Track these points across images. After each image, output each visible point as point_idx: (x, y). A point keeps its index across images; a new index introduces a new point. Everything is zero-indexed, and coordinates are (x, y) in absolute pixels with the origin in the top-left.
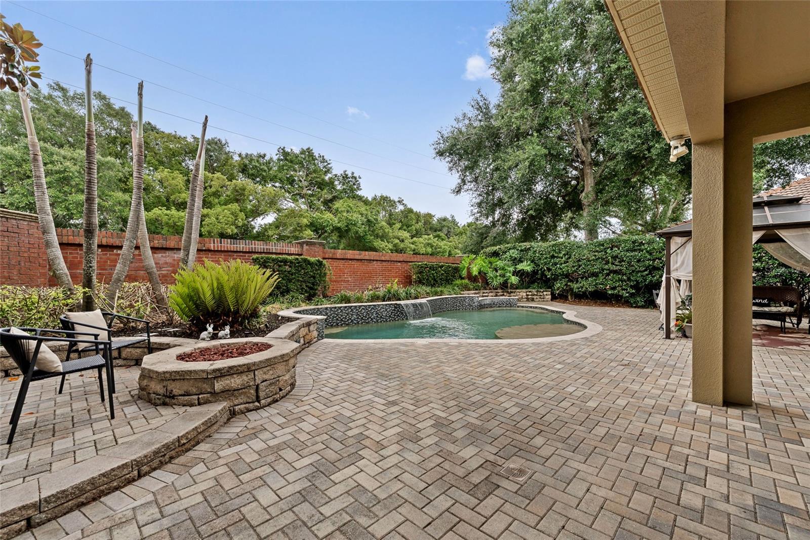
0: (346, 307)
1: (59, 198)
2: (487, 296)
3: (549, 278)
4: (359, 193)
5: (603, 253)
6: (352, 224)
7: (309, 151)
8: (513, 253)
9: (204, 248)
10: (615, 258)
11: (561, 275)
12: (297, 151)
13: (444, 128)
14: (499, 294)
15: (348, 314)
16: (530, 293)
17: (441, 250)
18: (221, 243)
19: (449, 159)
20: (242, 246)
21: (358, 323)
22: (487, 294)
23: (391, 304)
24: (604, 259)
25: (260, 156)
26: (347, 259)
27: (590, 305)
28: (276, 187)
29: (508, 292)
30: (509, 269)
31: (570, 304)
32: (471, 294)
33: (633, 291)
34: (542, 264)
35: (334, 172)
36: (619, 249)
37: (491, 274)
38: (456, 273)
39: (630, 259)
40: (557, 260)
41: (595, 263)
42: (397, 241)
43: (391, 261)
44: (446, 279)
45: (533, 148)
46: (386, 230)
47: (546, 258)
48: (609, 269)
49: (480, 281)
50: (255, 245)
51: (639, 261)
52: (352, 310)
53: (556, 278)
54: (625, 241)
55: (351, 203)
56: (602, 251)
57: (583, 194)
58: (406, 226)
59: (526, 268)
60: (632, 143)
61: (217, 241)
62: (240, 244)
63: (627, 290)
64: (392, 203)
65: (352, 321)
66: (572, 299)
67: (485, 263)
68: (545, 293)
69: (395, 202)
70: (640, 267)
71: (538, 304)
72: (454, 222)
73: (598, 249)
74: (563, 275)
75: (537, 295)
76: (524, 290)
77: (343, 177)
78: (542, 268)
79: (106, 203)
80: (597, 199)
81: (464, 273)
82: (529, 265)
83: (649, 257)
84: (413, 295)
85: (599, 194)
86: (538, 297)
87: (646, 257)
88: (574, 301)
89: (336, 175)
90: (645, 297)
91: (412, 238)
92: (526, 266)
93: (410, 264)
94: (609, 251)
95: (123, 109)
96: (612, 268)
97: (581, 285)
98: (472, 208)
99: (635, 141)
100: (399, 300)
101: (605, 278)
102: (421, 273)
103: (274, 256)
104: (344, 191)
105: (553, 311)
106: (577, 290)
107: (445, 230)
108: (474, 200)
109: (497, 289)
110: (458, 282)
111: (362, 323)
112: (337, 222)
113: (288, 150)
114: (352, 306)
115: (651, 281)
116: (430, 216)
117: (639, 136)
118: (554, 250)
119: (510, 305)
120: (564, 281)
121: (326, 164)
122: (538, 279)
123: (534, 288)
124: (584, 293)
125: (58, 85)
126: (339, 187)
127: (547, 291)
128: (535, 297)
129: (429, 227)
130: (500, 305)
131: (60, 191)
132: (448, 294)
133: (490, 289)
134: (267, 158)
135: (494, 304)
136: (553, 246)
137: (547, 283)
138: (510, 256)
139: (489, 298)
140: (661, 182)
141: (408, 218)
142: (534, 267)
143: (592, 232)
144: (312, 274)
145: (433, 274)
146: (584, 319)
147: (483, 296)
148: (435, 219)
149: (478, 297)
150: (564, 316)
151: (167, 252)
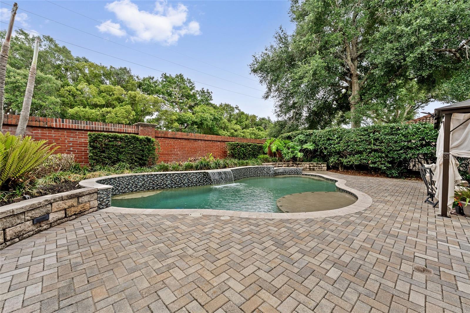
0: (161, 174)
1: (12, 99)
2: (282, 167)
3: (325, 155)
4: (211, 102)
5: (367, 136)
6: (204, 120)
7: (181, 76)
8: (301, 137)
9: (46, 126)
10: (376, 140)
11: (334, 153)
12: (174, 76)
13: (257, 53)
14: (290, 165)
15: (163, 180)
16: (312, 165)
17: (260, 137)
18: (63, 122)
19: (260, 75)
20: (83, 125)
21: (172, 187)
22: (281, 165)
23: (201, 172)
24: (367, 141)
25: (151, 78)
26: (177, 138)
27: (355, 175)
28: (160, 97)
29: (296, 164)
30: (297, 148)
31: (340, 173)
32: (270, 165)
33: (390, 165)
34: (321, 144)
35: (196, 89)
36: (379, 133)
37: (285, 151)
38: (261, 150)
39: (388, 141)
40: (332, 142)
41: (360, 144)
42: (233, 131)
43: (213, 141)
44: (253, 154)
45: (316, 61)
46: (227, 125)
47: (324, 140)
48: (371, 149)
49: (278, 156)
50: (95, 125)
51: (396, 142)
52: (167, 177)
53: (330, 155)
54: (385, 127)
55: (206, 108)
56: (366, 135)
57: (351, 97)
58: (239, 122)
59: (310, 147)
60: (391, 55)
61: (59, 121)
62: (81, 124)
63: (385, 164)
64: (232, 109)
65: (167, 185)
66: (342, 169)
67: (281, 143)
68: (322, 165)
69: (233, 108)
70: (396, 147)
71: (317, 173)
72: (269, 121)
73: (363, 133)
74: (336, 152)
75: (316, 166)
76: (308, 163)
77: (202, 92)
78: (321, 147)
79: (44, 103)
80: (361, 100)
81: (266, 150)
82: (312, 145)
83: (404, 139)
84: (221, 166)
85: (363, 96)
86: (317, 168)
87: (402, 139)
88: (344, 171)
89: (197, 91)
90: (398, 170)
91: (243, 129)
92: (309, 146)
93: (226, 143)
94: (371, 135)
95: (64, 47)
96: (373, 148)
97: (349, 160)
98: (276, 108)
99: (393, 53)
100: (209, 169)
101: (367, 155)
102: (233, 149)
103: (106, 134)
104: (202, 100)
105: (327, 179)
106: (346, 164)
107: (263, 125)
108: (277, 103)
109: (289, 162)
110: (261, 156)
111: (175, 187)
112: (194, 118)
113: (168, 75)
114: (166, 174)
115: (405, 158)
116: (255, 117)
117: (397, 49)
118: (329, 135)
119: (297, 173)
120: (336, 157)
121: (191, 84)
122: (318, 155)
123: (315, 162)
124: (352, 165)
125: (22, 31)
126: (199, 98)
127: (324, 164)
128: (315, 168)
129: (254, 123)
130: (290, 173)
131: (13, 95)
132: (252, 164)
133: (285, 162)
134: (155, 80)
135: (285, 172)
136: (329, 132)
137: (324, 158)
138: (299, 139)
139: (282, 168)
140: (402, 93)
141: (241, 118)
142: (315, 147)
143: (357, 123)
144: (140, 148)
145: (243, 150)
146: (353, 187)
147: (278, 167)
148: (257, 118)
149: (273, 167)
150: (337, 184)
151: (10, 128)
